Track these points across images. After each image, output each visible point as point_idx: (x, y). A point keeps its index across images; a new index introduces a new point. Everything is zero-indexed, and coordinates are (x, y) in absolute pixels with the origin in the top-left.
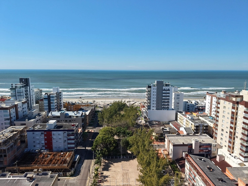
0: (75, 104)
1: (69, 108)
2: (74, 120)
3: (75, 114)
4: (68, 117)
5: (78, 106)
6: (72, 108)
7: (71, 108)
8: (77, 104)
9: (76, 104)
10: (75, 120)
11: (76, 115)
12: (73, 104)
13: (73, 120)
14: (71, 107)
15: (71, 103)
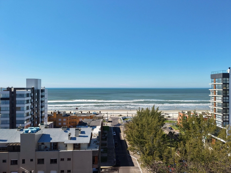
0: (69, 115)
1: (60, 122)
2: (66, 160)
3: (72, 139)
4: (49, 146)
5: (75, 118)
6: (65, 122)
7: (62, 122)
8: (73, 115)
9: (71, 115)
10: (69, 159)
11: (74, 139)
12: (67, 115)
13: (62, 160)
14: (62, 120)
15: (62, 113)
